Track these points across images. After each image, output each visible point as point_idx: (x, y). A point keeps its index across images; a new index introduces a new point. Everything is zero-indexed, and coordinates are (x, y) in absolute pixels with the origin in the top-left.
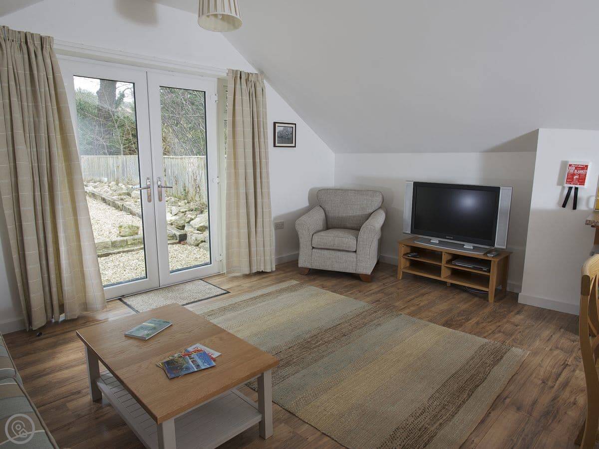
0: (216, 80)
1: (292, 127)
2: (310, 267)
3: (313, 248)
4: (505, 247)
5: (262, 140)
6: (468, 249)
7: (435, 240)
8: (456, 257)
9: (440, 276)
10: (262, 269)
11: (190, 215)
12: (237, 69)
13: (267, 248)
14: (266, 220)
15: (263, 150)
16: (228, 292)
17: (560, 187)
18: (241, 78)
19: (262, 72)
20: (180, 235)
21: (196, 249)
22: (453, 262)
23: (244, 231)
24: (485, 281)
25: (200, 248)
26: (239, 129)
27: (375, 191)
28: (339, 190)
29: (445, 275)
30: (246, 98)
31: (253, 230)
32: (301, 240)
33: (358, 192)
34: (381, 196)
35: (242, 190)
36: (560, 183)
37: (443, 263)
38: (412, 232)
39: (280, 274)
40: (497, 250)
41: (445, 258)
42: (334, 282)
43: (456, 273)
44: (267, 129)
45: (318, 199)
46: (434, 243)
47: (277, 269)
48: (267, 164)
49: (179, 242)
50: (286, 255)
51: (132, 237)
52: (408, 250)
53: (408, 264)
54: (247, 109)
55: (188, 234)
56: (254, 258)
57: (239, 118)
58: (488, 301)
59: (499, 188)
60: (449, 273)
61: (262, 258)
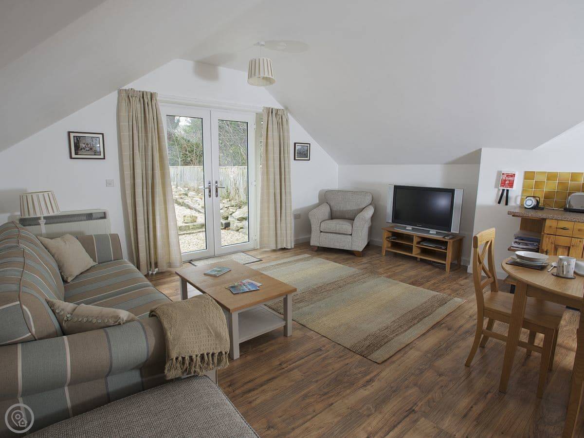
0: (255, 114)
1: (308, 146)
2: (318, 245)
3: (321, 232)
4: (458, 232)
5: (286, 155)
6: (433, 233)
7: (409, 228)
8: (424, 239)
9: (412, 253)
10: (284, 246)
11: (231, 210)
12: (269, 106)
13: (289, 232)
14: (288, 211)
15: (287, 162)
16: (261, 260)
17: (497, 189)
18: (272, 112)
19: (286, 108)
20: (225, 223)
21: (237, 234)
22: (421, 243)
23: (272, 219)
24: (443, 256)
25: (239, 232)
26: (270, 148)
27: (367, 192)
28: (340, 191)
29: (415, 253)
30: (275, 126)
31: (279, 218)
32: (312, 226)
33: (354, 192)
34: (371, 196)
35: (272, 191)
36: (496, 187)
37: (414, 244)
38: (393, 222)
39: (297, 250)
40: (453, 234)
41: (416, 240)
42: (336, 256)
43: (424, 251)
44: (289, 147)
45: (325, 197)
46: (408, 229)
47: (295, 247)
48: (289, 172)
49: (225, 228)
50: (302, 237)
51: (192, 224)
52: (390, 235)
53: (390, 245)
54: (276, 134)
55: (231, 223)
56: (279, 239)
57: (270, 141)
58: (445, 270)
59: (454, 190)
60: (419, 251)
61: (285, 239)
